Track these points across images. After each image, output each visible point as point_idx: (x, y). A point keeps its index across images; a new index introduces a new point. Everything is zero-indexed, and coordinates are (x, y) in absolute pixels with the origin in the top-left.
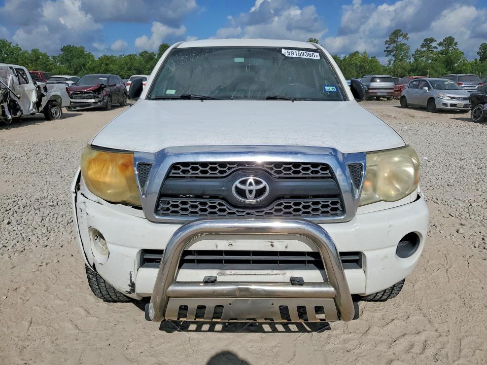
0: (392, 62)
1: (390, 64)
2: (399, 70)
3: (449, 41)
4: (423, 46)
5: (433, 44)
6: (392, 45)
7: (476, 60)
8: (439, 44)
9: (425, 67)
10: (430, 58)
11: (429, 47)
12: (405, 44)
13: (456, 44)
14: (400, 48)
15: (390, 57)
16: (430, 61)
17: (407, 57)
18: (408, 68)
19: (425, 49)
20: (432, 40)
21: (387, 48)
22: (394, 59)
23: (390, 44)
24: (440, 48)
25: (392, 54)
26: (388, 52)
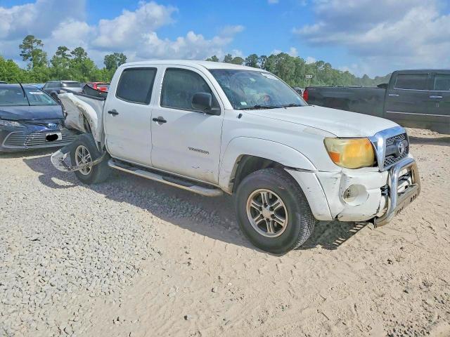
0: (32, 66)
1: (30, 68)
2: (41, 74)
3: (79, 51)
4: (58, 53)
5: (67, 53)
6: (28, 50)
7: (104, 68)
8: (73, 53)
9: (65, 73)
10: (67, 65)
11: (64, 55)
12: (41, 51)
13: (86, 54)
14: (36, 53)
15: (28, 61)
16: (68, 67)
17: (45, 62)
18: (49, 73)
19: (60, 56)
20: (65, 49)
21: (23, 52)
22: (32, 63)
23: (25, 49)
24: (74, 57)
25: (30, 58)
26: (25, 57)
